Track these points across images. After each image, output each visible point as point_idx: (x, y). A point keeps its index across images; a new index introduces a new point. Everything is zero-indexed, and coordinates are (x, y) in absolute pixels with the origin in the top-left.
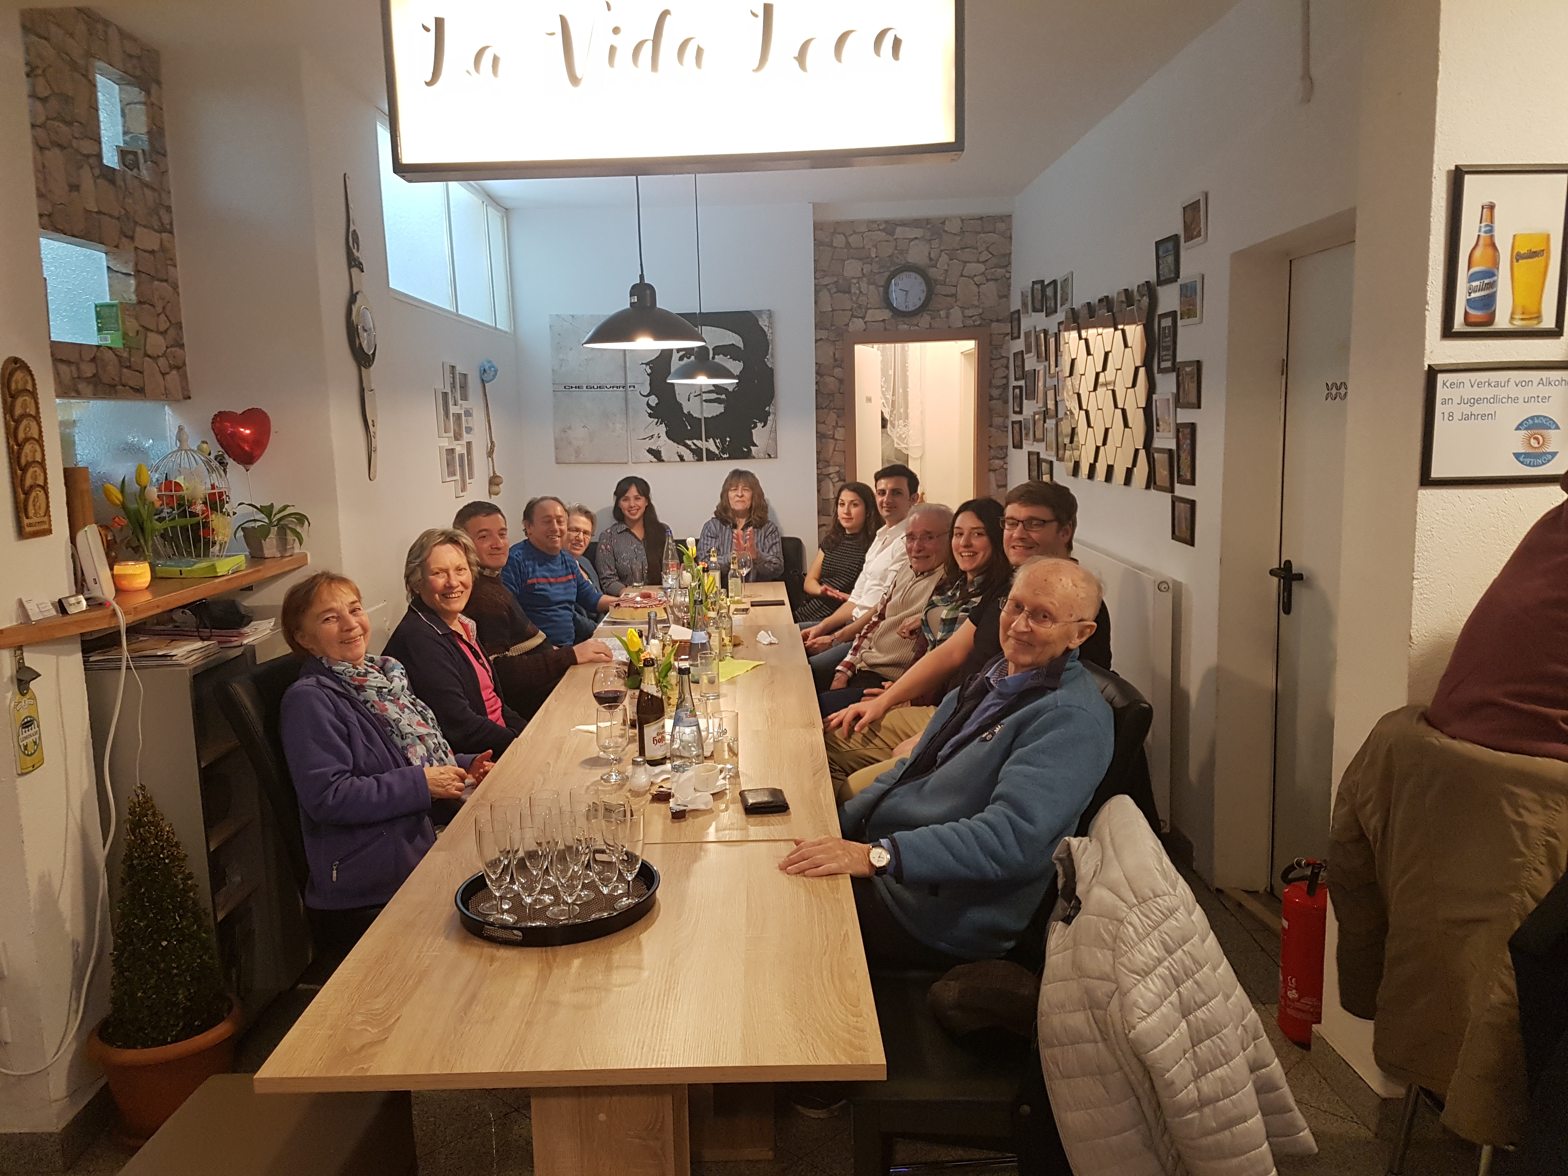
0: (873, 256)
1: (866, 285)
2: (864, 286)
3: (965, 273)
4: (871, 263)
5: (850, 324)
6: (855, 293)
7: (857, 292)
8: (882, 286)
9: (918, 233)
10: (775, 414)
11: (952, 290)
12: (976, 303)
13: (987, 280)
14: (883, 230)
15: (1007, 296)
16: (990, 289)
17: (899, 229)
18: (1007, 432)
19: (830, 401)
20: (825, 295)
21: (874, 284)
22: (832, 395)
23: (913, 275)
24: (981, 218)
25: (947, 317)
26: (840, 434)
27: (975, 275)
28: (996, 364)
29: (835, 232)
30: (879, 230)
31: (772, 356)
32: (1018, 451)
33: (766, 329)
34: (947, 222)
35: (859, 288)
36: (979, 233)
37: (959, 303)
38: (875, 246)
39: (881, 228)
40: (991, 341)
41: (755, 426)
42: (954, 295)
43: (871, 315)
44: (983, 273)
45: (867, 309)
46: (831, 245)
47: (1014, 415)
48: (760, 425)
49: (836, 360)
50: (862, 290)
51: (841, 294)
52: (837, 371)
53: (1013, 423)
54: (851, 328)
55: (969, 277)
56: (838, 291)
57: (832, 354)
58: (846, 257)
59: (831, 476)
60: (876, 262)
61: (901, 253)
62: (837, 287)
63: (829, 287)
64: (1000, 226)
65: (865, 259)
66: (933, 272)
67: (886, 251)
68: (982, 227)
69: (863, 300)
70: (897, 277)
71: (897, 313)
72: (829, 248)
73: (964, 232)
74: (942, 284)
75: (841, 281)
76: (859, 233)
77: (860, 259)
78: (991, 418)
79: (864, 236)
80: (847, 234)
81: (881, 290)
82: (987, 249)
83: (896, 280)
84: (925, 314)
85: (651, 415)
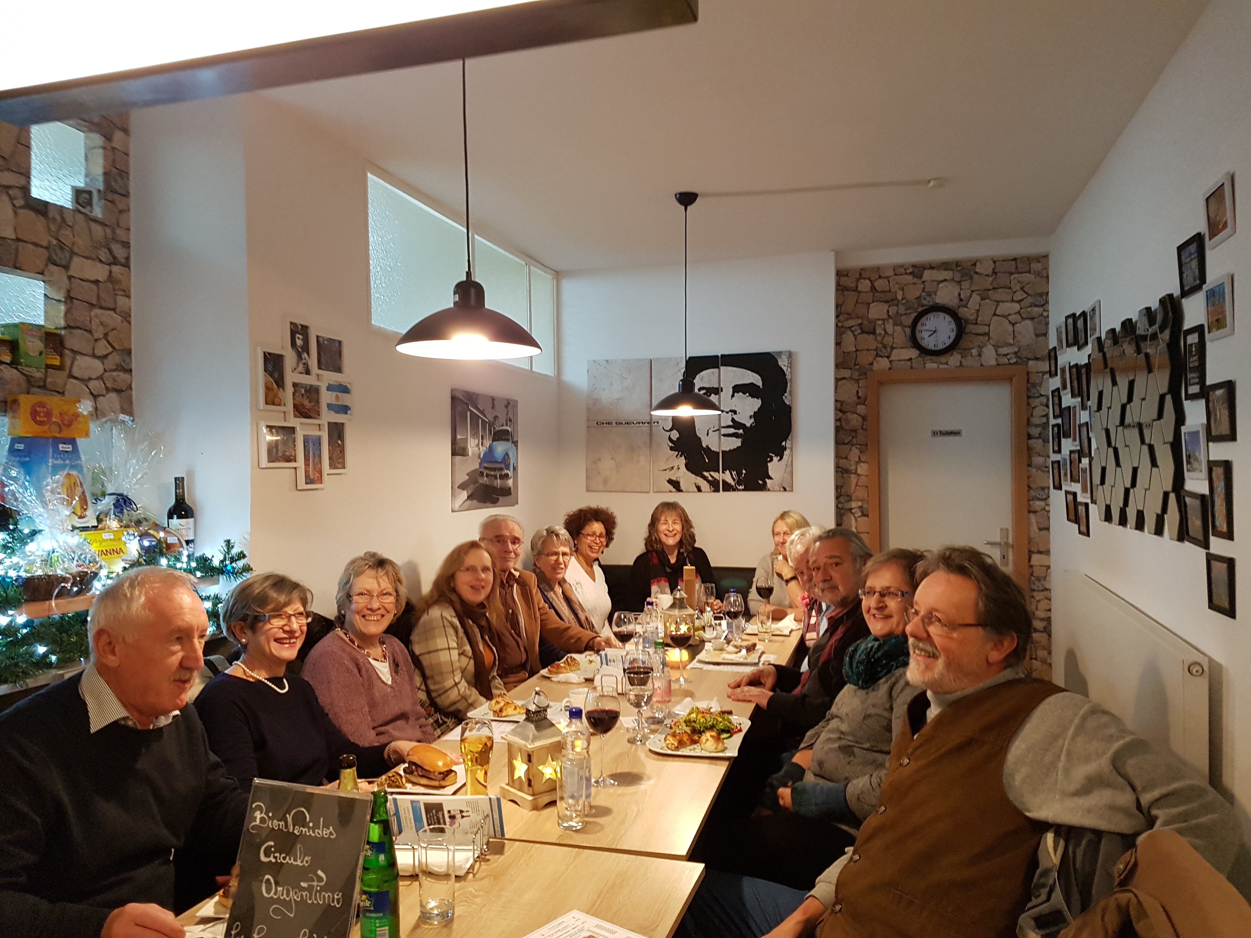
0: (900, 298)
1: (891, 326)
2: (889, 327)
3: (998, 312)
4: (897, 305)
5: (875, 362)
6: (880, 334)
7: (883, 332)
8: (909, 327)
9: (947, 275)
10: (791, 449)
11: (986, 329)
12: (1012, 342)
13: (1023, 319)
14: (911, 273)
15: (1045, 335)
16: (1026, 328)
17: (927, 272)
18: (1049, 472)
19: (853, 438)
20: (849, 338)
21: (901, 324)
22: (855, 431)
23: (942, 315)
24: (1015, 259)
25: (979, 356)
26: (862, 469)
27: (1009, 315)
28: (1035, 402)
29: (861, 277)
30: (906, 273)
31: (790, 394)
32: (1059, 492)
33: (785, 369)
34: (978, 264)
35: (885, 330)
36: (1012, 274)
37: (991, 342)
38: (903, 289)
39: (908, 271)
40: (1028, 380)
41: (771, 460)
42: (987, 334)
43: (895, 355)
44: (1019, 313)
45: (893, 348)
46: (856, 290)
47: (1054, 455)
48: (775, 459)
49: (859, 397)
50: (887, 330)
51: (866, 336)
52: (861, 409)
53: (1053, 463)
54: (875, 367)
55: (1003, 316)
56: (863, 332)
57: (855, 392)
58: (871, 301)
59: (853, 511)
60: (903, 304)
61: (929, 294)
62: (861, 329)
63: (853, 329)
64: (1036, 266)
65: (892, 301)
66: (965, 313)
67: (914, 292)
68: (1016, 268)
69: (888, 340)
70: (925, 317)
71: (925, 352)
72: (852, 293)
73: (996, 273)
74: (973, 324)
75: (865, 323)
76: (886, 277)
77: (886, 302)
78: (1030, 457)
79: (890, 280)
80: (872, 278)
81: (908, 331)
82: (1022, 289)
83: (923, 320)
84: (955, 353)
85: (672, 449)
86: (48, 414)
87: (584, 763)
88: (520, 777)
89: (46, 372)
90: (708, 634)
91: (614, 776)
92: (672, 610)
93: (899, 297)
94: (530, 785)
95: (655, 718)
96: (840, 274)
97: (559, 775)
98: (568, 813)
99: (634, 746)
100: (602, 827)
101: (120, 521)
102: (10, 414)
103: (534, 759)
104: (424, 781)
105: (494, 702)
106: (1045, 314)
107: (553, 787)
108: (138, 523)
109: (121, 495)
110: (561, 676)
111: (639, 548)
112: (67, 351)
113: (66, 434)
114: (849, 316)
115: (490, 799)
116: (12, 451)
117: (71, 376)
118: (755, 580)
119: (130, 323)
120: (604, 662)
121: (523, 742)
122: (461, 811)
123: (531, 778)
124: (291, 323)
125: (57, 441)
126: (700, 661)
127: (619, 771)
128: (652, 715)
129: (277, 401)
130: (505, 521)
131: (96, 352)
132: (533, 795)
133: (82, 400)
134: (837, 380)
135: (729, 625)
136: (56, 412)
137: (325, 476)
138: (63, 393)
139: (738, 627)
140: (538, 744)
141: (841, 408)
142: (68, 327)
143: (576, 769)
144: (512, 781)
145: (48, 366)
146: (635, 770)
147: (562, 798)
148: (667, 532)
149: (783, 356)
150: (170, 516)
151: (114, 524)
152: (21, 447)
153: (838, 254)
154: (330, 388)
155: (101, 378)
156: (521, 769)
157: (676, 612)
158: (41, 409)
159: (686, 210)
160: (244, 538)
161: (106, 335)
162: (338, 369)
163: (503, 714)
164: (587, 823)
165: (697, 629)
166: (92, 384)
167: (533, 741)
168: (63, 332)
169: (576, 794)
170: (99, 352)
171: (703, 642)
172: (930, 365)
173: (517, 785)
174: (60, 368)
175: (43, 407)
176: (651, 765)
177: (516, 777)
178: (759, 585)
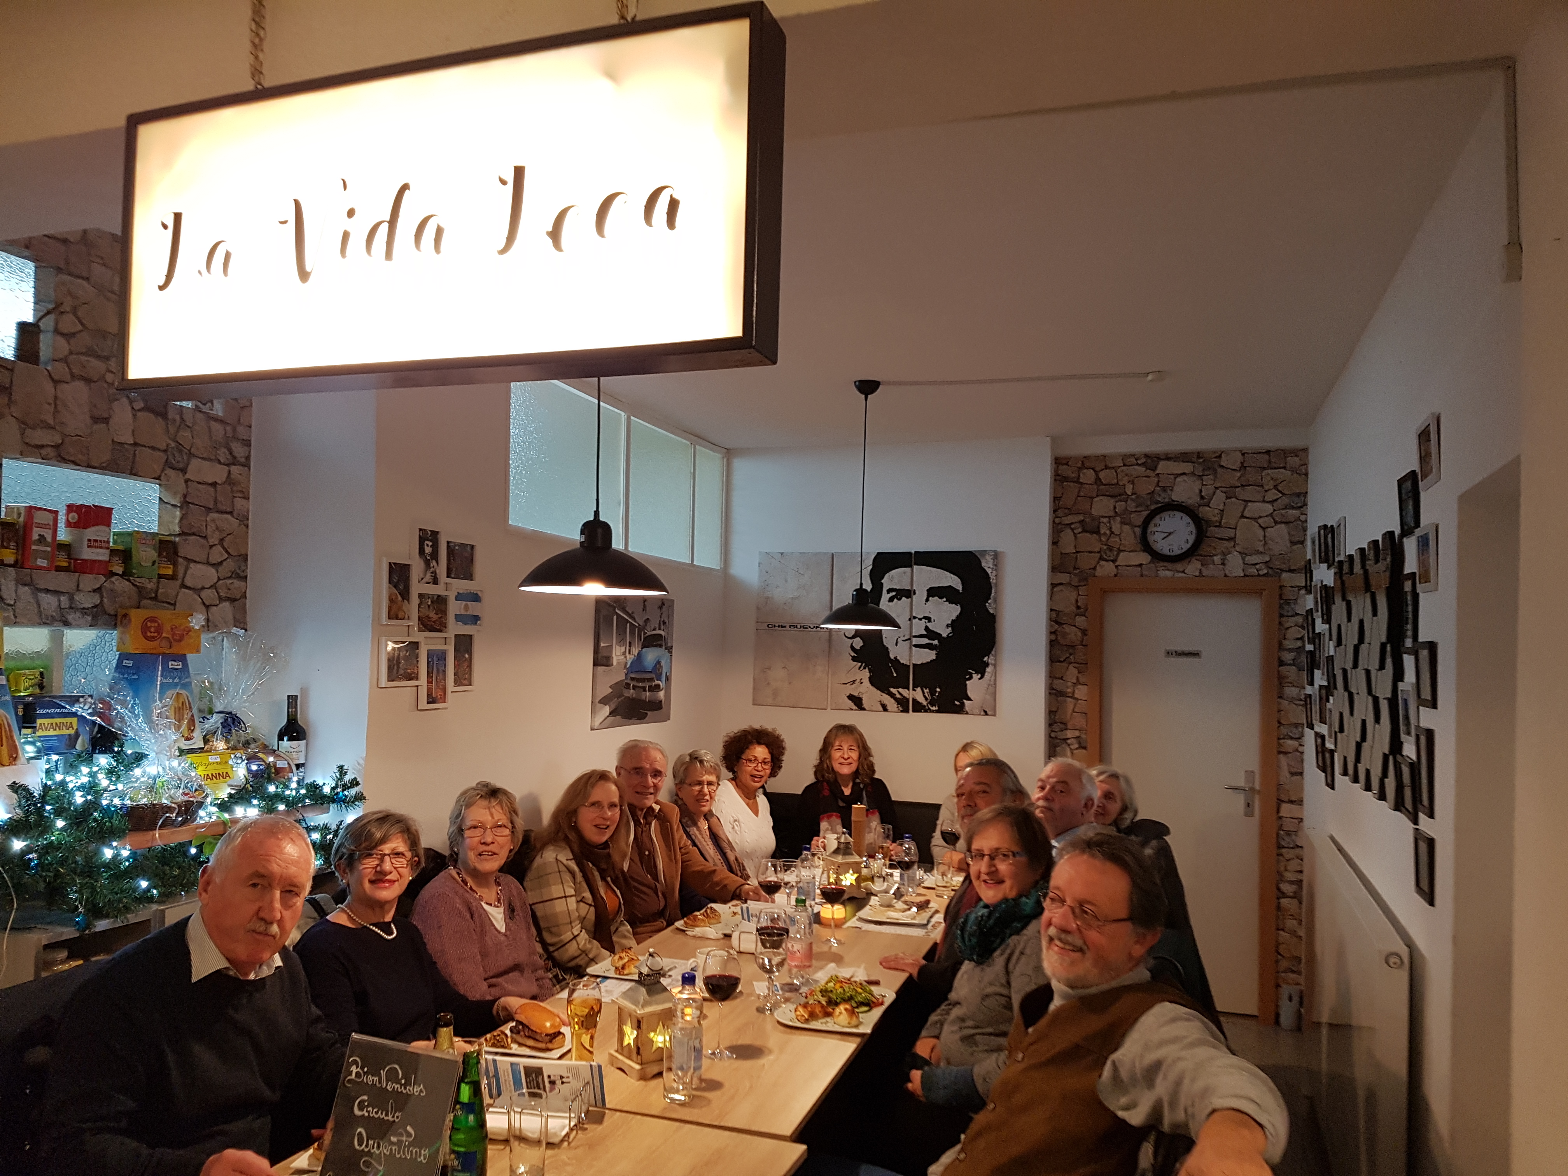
0: (1129, 493)
1: (1119, 525)
2: (1116, 527)
3: (1246, 513)
4: (1126, 502)
5: (1098, 567)
6: (1105, 534)
7: (1108, 532)
8: (1139, 526)
9: (1187, 467)
10: (994, 665)
11: (1230, 533)
12: (1261, 549)
13: (1276, 523)
14: (1143, 464)
15: (1301, 543)
16: (1280, 534)
17: (1162, 464)
18: (1302, 706)
19: (1071, 654)
20: (1067, 536)
21: (1130, 523)
22: (1073, 647)
23: (1179, 514)
24: (1268, 452)
25: (1223, 564)
26: (1081, 692)
27: (1260, 517)
28: (1288, 622)
29: (1083, 466)
30: (1137, 464)
31: (995, 601)
32: (1310, 732)
33: (989, 571)
34: (1223, 456)
35: (1110, 529)
36: (1264, 469)
37: (1237, 548)
38: (1132, 482)
39: (1139, 462)
40: (1281, 596)
41: (971, 678)
42: (1232, 539)
43: (1122, 559)
44: (1271, 515)
45: (1120, 551)
46: (1077, 481)
47: (1307, 687)
48: (976, 677)
49: (1078, 607)
50: (1114, 529)
51: (1088, 535)
52: (1080, 621)
53: (1306, 696)
54: (1099, 572)
55: (1253, 519)
56: (1084, 531)
57: (1073, 600)
58: (1095, 495)
59: (1069, 741)
60: (1132, 500)
61: (1164, 489)
62: (1083, 527)
63: (1073, 526)
64: (1293, 461)
65: (1119, 495)
66: (1205, 512)
67: (1145, 487)
68: (1270, 462)
69: (1114, 541)
70: (1158, 517)
71: (1158, 557)
72: (1072, 484)
73: (1245, 467)
74: (1216, 526)
75: (1087, 520)
76: (1113, 468)
77: (1112, 496)
78: (1281, 686)
79: (1119, 471)
80: (1097, 469)
81: (1138, 531)
82: (1275, 487)
83: (1156, 520)
84: (1193, 560)
85: (854, 659)
86: (159, 630)
87: (695, 1031)
88: (629, 1044)
89: (158, 582)
90: (877, 886)
91: (733, 1049)
92: (834, 855)
93: (1129, 490)
94: (638, 1053)
95: (793, 984)
96: (1058, 462)
97: (668, 1044)
98: (675, 1085)
99: (762, 1015)
100: (709, 1101)
101: (227, 741)
102: (120, 629)
103: (644, 1026)
104: (531, 1043)
105: (617, 957)
106: (1303, 518)
107: (661, 1056)
108: (247, 744)
109: (230, 713)
110: (697, 929)
111: (809, 778)
112: (181, 560)
113: (174, 650)
114: (1070, 511)
115: (591, 1066)
116: (119, 667)
117: (183, 586)
118: (939, 822)
119: (247, 526)
120: (746, 916)
121: (633, 1007)
122: (562, 1077)
123: (640, 1045)
124: (420, 530)
125: (167, 657)
126: (861, 919)
127: (740, 1042)
128: (788, 980)
129: (400, 615)
130: (646, 749)
131: (210, 558)
132: (641, 1064)
133: (194, 614)
134: (1053, 586)
135: (902, 876)
136: (167, 627)
137: (449, 695)
138: (174, 604)
139: (912, 879)
140: (649, 1009)
141: (1056, 619)
142: (183, 534)
143: (686, 1040)
144: (621, 1048)
145: (160, 576)
146: (758, 1043)
147: (670, 1069)
148: (843, 761)
149: (987, 557)
150: (281, 738)
151: (221, 745)
152: (130, 663)
153: (1055, 440)
154: (459, 597)
155: (214, 586)
156: (630, 1036)
157: (840, 859)
158: (153, 625)
159: (866, 399)
160: (359, 764)
161: (222, 540)
162: (469, 576)
163: (626, 972)
164: (694, 1096)
165: (866, 879)
166: (204, 594)
167: (643, 1006)
168: (177, 539)
169: (685, 1066)
170: (212, 560)
171: (870, 894)
172: (1165, 573)
173: (626, 1052)
174: (173, 577)
175: (156, 622)
176: (774, 1038)
177: (626, 1043)
178: (944, 828)
